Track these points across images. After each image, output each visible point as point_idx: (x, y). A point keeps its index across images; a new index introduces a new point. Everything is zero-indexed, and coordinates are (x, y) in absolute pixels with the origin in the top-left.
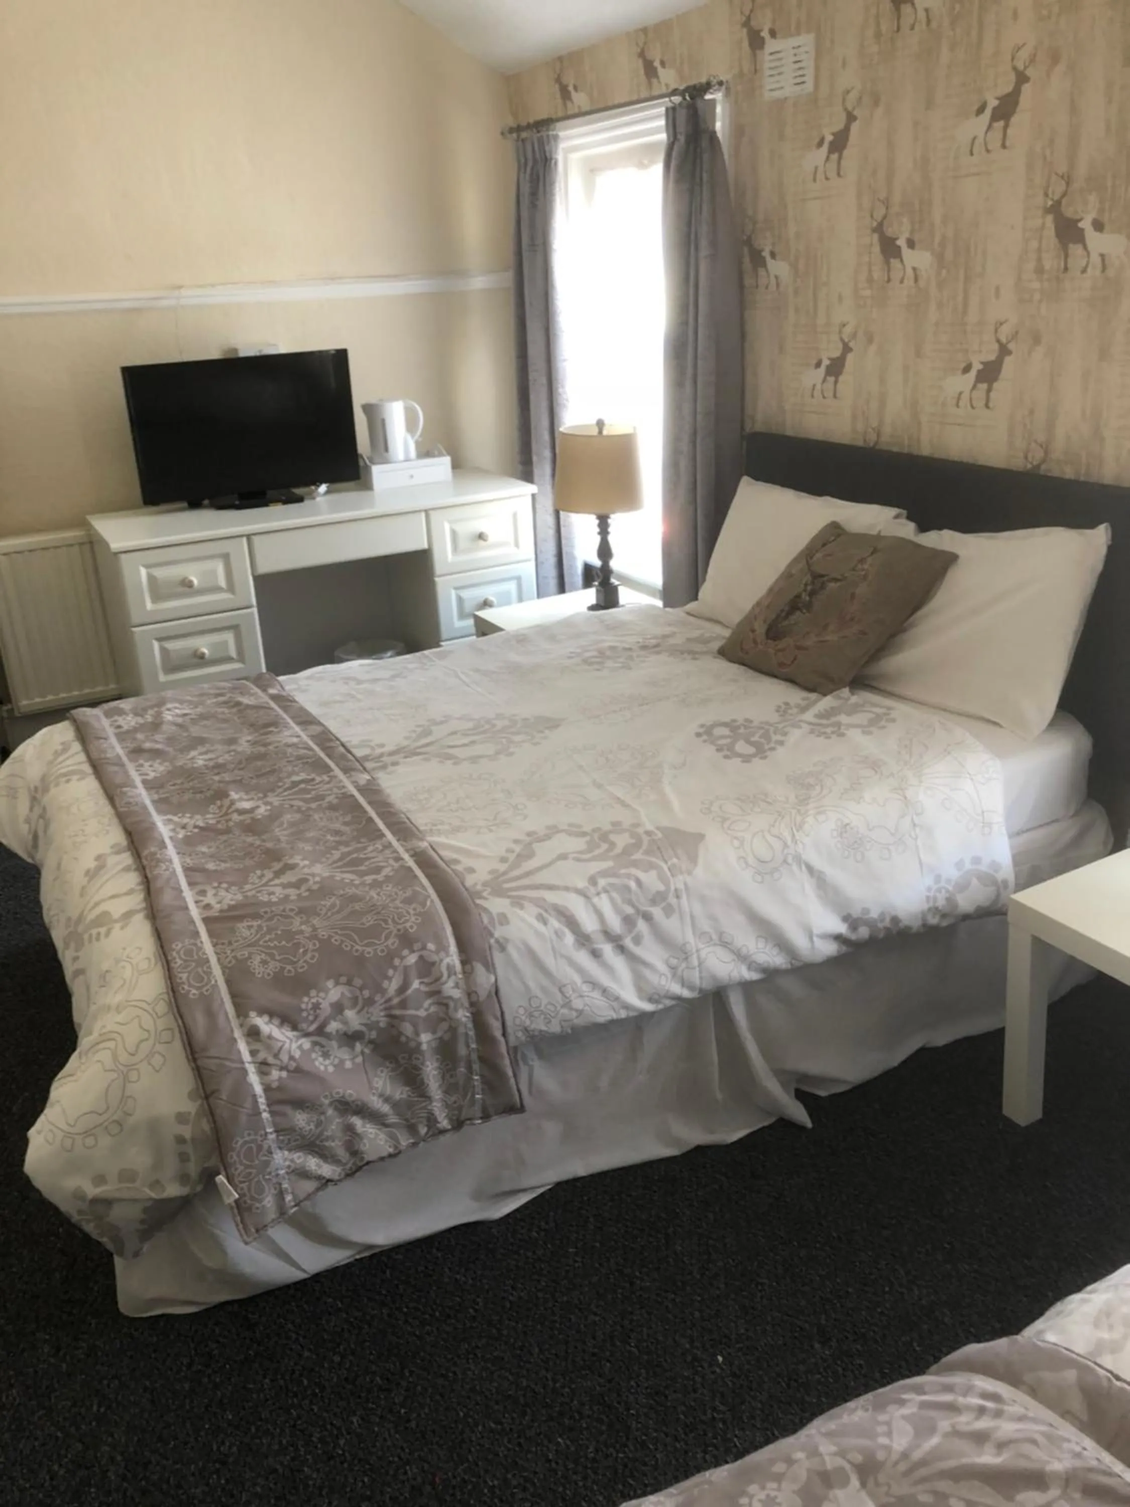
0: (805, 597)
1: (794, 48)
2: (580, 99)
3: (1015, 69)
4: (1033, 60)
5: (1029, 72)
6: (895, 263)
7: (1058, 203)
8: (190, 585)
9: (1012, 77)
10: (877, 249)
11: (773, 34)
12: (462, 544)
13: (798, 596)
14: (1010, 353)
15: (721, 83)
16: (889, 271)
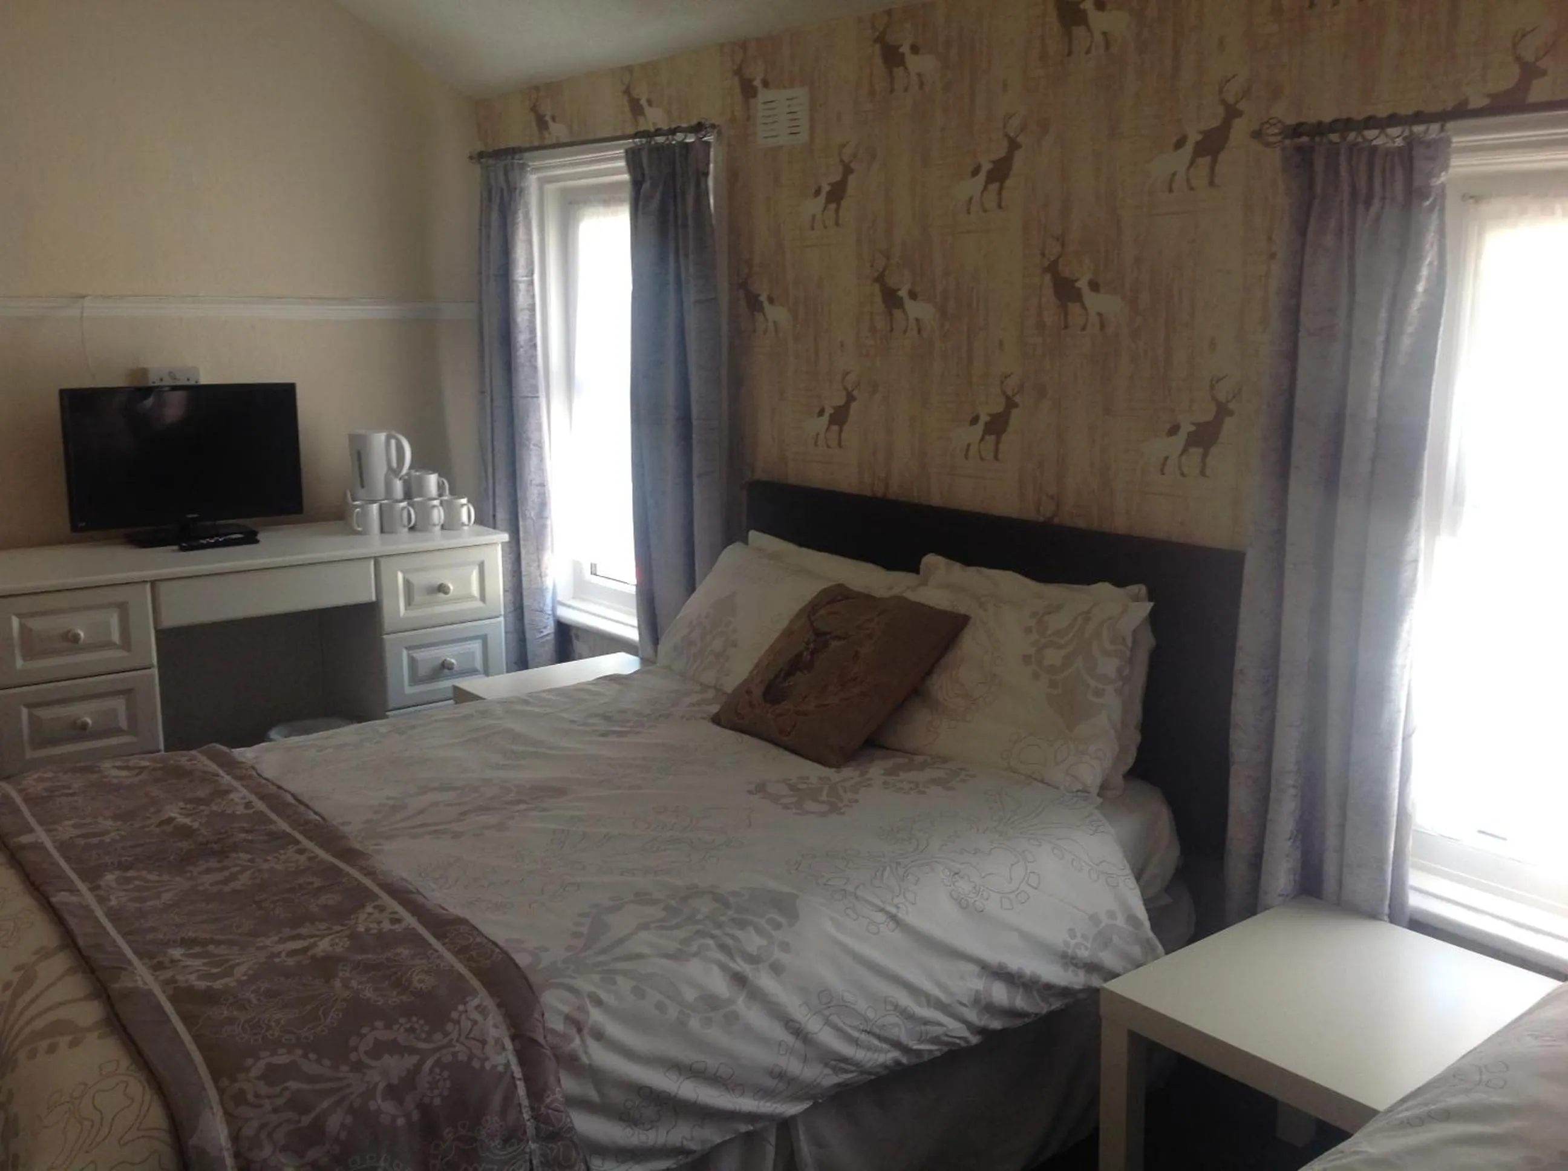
0: (807, 656)
1: (788, 99)
2: (558, 131)
3: (1006, 135)
4: (1023, 129)
5: (1020, 139)
6: (897, 313)
7: (1055, 263)
8: (76, 639)
9: (1005, 143)
10: (878, 299)
11: (766, 84)
12: (418, 598)
13: (799, 655)
14: (1016, 405)
15: (713, 126)
16: (891, 321)
